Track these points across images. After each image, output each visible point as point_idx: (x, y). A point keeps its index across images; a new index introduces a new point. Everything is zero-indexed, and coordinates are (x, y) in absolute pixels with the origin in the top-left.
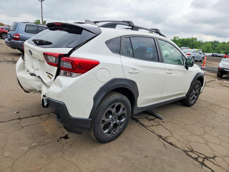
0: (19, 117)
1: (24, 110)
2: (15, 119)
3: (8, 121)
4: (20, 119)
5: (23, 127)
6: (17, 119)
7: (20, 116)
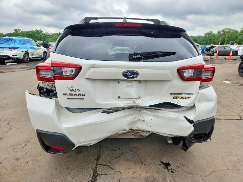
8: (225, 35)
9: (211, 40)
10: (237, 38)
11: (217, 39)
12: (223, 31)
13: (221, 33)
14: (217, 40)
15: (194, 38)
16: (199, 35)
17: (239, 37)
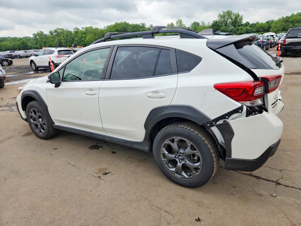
0: (277, 186)
1: (261, 195)
2: (284, 187)
3: (295, 188)
4: (278, 183)
5: (280, 171)
6: (281, 186)
7: (275, 186)
8: (60, 36)
9: (45, 43)
10: (73, 39)
11: (53, 41)
12: (55, 31)
13: (54, 33)
14: (53, 43)
15: (21, 41)
16: (26, 36)
17: (76, 39)
